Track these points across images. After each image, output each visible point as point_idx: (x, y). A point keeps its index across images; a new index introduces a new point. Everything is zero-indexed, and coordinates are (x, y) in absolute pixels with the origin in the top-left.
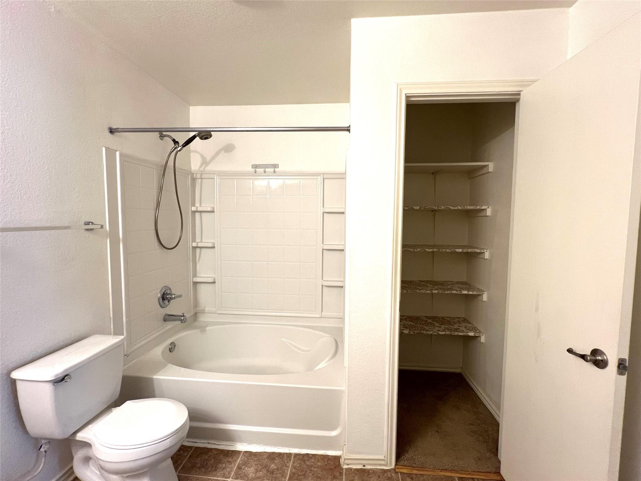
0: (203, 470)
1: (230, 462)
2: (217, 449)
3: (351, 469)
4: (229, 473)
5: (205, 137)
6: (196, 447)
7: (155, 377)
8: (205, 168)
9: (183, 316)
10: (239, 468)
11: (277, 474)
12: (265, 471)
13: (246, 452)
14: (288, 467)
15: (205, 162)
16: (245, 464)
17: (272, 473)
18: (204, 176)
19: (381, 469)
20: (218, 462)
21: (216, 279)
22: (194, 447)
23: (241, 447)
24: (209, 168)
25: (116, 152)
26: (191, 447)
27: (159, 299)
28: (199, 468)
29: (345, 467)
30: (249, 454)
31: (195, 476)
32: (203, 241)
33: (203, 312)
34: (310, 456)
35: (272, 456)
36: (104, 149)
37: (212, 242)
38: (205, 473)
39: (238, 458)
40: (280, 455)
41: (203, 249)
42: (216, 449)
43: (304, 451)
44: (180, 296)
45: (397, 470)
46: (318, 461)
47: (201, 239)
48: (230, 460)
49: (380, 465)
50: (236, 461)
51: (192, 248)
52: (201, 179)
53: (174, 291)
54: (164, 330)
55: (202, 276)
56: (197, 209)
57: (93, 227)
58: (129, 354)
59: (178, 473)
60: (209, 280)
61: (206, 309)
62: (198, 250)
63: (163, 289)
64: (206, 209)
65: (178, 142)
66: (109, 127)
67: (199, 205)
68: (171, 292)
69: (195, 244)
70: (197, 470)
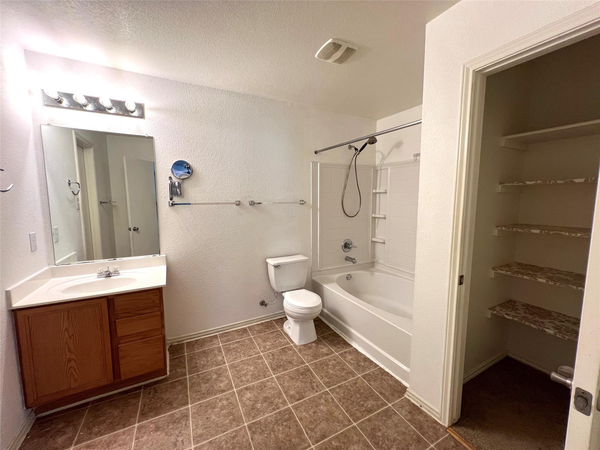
0: (329, 342)
1: (343, 347)
3: (409, 401)
4: (339, 351)
5: (372, 142)
6: (335, 332)
7: (324, 285)
8: (383, 162)
9: (354, 259)
10: (345, 352)
11: (361, 368)
12: (356, 362)
13: (355, 349)
14: (370, 370)
15: (384, 158)
16: (350, 353)
17: (359, 366)
18: (382, 168)
19: (434, 419)
20: (339, 343)
23: (355, 345)
24: (386, 162)
25: (318, 163)
26: (333, 331)
27: (342, 247)
29: (406, 396)
30: (356, 351)
31: (324, 342)
32: (380, 213)
33: (377, 262)
34: (389, 375)
35: (366, 359)
36: (311, 163)
37: (383, 215)
38: (329, 344)
39: (348, 348)
40: (371, 362)
41: (379, 219)
42: (343, 338)
43: (387, 370)
44: (356, 247)
45: (448, 430)
46: (391, 381)
47: (379, 212)
48: (344, 347)
49: (435, 416)
50: (346, 348)
51: (372, 217)
52: (381, 170)
53: (354, 244)
54: (345, 265)
55: (379, 237)
56: (377, 191)
57: (303, 202)
58: (321, 271)
59: (319, 336)
60: (381, 241)
61: (379, 261)
62: (377, 219)
63: (345, 240)
64: (383, 191)
65: (357, 150)
66: (315, 151)
67: (379, 189)
68: (351, 244)
69: (375, 215)
70: (328, 340)
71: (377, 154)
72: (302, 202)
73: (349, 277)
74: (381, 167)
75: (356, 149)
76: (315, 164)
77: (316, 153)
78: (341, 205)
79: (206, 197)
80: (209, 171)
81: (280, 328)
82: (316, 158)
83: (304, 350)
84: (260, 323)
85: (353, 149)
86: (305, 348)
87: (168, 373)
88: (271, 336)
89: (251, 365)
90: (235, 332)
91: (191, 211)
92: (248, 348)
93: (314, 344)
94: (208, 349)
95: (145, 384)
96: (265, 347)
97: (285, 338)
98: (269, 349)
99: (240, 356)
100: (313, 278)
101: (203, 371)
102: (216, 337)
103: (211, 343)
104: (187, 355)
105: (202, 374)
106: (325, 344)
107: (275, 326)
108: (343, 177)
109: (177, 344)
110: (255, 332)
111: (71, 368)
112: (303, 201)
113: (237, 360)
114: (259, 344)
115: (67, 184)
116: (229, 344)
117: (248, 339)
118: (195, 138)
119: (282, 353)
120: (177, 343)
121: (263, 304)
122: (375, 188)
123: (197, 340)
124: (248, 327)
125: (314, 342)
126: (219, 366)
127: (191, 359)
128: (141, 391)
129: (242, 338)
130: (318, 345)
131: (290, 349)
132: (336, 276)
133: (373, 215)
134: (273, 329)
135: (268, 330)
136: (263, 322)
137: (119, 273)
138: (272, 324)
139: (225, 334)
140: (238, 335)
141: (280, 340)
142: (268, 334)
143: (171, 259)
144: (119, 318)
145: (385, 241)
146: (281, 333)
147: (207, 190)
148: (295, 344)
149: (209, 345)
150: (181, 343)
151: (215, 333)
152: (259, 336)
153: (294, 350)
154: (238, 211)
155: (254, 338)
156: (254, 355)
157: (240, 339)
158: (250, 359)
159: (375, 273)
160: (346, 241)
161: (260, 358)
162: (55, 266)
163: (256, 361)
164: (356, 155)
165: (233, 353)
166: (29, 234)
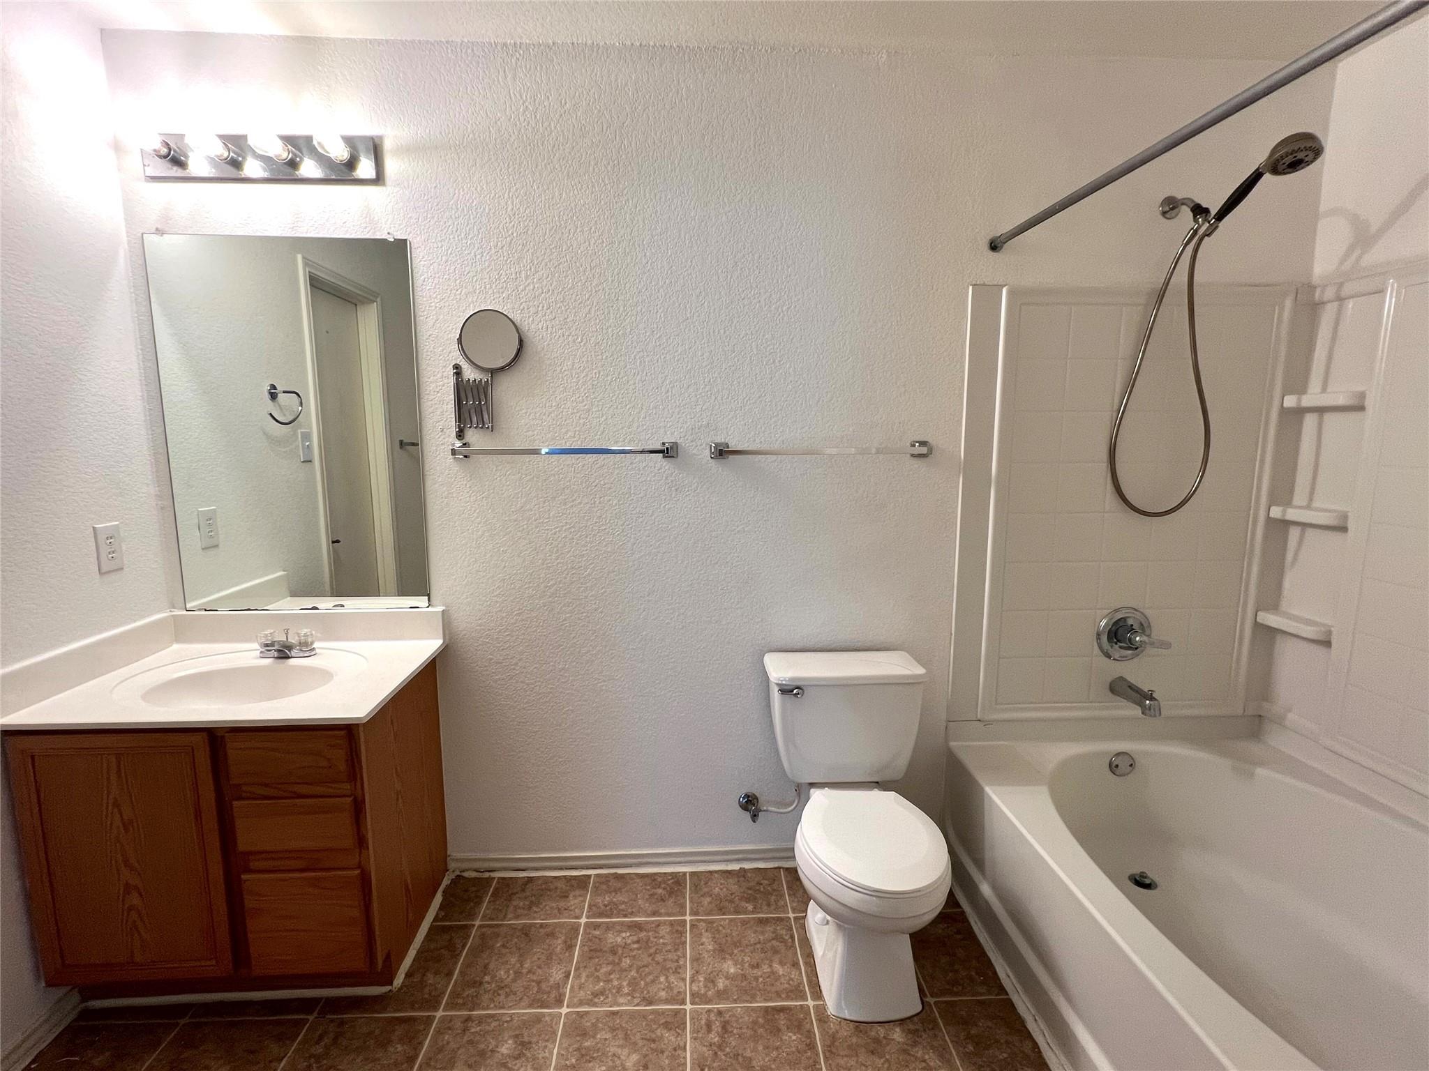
0: (971, 1048)
2: (1038, 1048)
5: (1289, 160)
6: (1010, 1000)
7: (988, 790)
9: (1152, 697)
15: (1363, 238)
18: (1347, 290)
21: (1334, 633)
22: (1008, 994)
24: (1375, 257)
25: (1002, 288)
26: (1002, 990)
27: (1099, 635)
28: (969, 1037)
31: (947, 1038)
32: (1315, 504)
33: (1280, 721)
36: (971, 288)
37: (1335, 511)
38: (964, 1058)
41: (1310, 532)
42: (1035, 1045)
44: (1165, 645)
47: (1311, 500)
51: (1269, 519)
52: (1340, 299)
53: (1160, 630)
54: (1105, 713)
55: (1295, 612)
56: (1307, 401)
57: (924, 450)
58: (988, 723)
59: (931, 1000)
60: (1308, 631)
61: (1290, 716)
62: (1294, 533)
63: (1117, 610)
64: (1341, 401)
65: (1206, 211)
66: (989, 238)
67: (1318, 389)
68: (1144, 628)
69: (1284, 512)
70: (962, 1036)
71: (1322, 225)
72: (919, 450)
73: (1120, 766)
74: (1341, 284)
75: (1199, 210)
76: (986, 294)
77: (994, 246)
78: (1104, 466)
79: (564, 430)
80: (574, 341)
81: (794, 911)
82: (992, 267)
83: (849, 1047)
84: (735, 867)
85: (1186, 213)
86: (854, 1040)
87: (399, 980)
88: (752, 937)
89: (635, 1044)
90: (648, 881)
91: (518, 476)
92: (658, 963)
93: (898, 1035)
94: (541, 926)
95: (330, 995)
96: (711, 981)
97: (795, 965)
98: (722, 995)
99: (619, 989)
100: (952, 744)
101: (488, 1008)
102: (582, 882)
103: (562, 904)
104: (480, 926)
105: (481, 1020)
106: (945, 1048)
107: (782, 896)
108: (1125, 342)
109: (475, 879)
110: (706, 901)
111: (130, 909)
112: (923, 443)
113: (602, 1004)
114: (697, 960)
115: (267, 396)
116: (609, 927)
117: (671, 924)
118: (530, 232)
119: (761, 1031)
120: (474, 875)
121: (750, 804)
122: (1298, 384)
123: (530, 880)
124: (693, 874)
125: (902, 1021)
126: (542, 1007)
127: (484, 945)
128: (308, 1017)
129: (654, 914)
130: (915, 1044)
131: (798, 1021)
132: (1058, 752)
133: (1276, 512)
134: (769, 905)
135: (750, 907)
136: (747, 866)
137: (314, 649)
138: (775, 886)
139: (613, 883)
140: (652, 895)
141: (776, 966)
142: (744, 922)
143: (464, 621)
144: (244, 795)
145: (1329, 633)
146: (792, 937)
147: (569, 404)
148: (824, 1007)
149: (552, 908)
150: (487, 875)
151: (588, 868)
152: (711, 922)
153: (810, 1034)
154: (670, 479)
155: (692, 926)
156: (661, 1001)
157: (649, 916)
158: (643, 1015)
159: (1260, 771)
160: (1119, 616)
161: (675, 1022)
162: (185, 613)
163: (658, 1032)
164: (1196, 240)
165: (605, 969)
166: (94, 528)
